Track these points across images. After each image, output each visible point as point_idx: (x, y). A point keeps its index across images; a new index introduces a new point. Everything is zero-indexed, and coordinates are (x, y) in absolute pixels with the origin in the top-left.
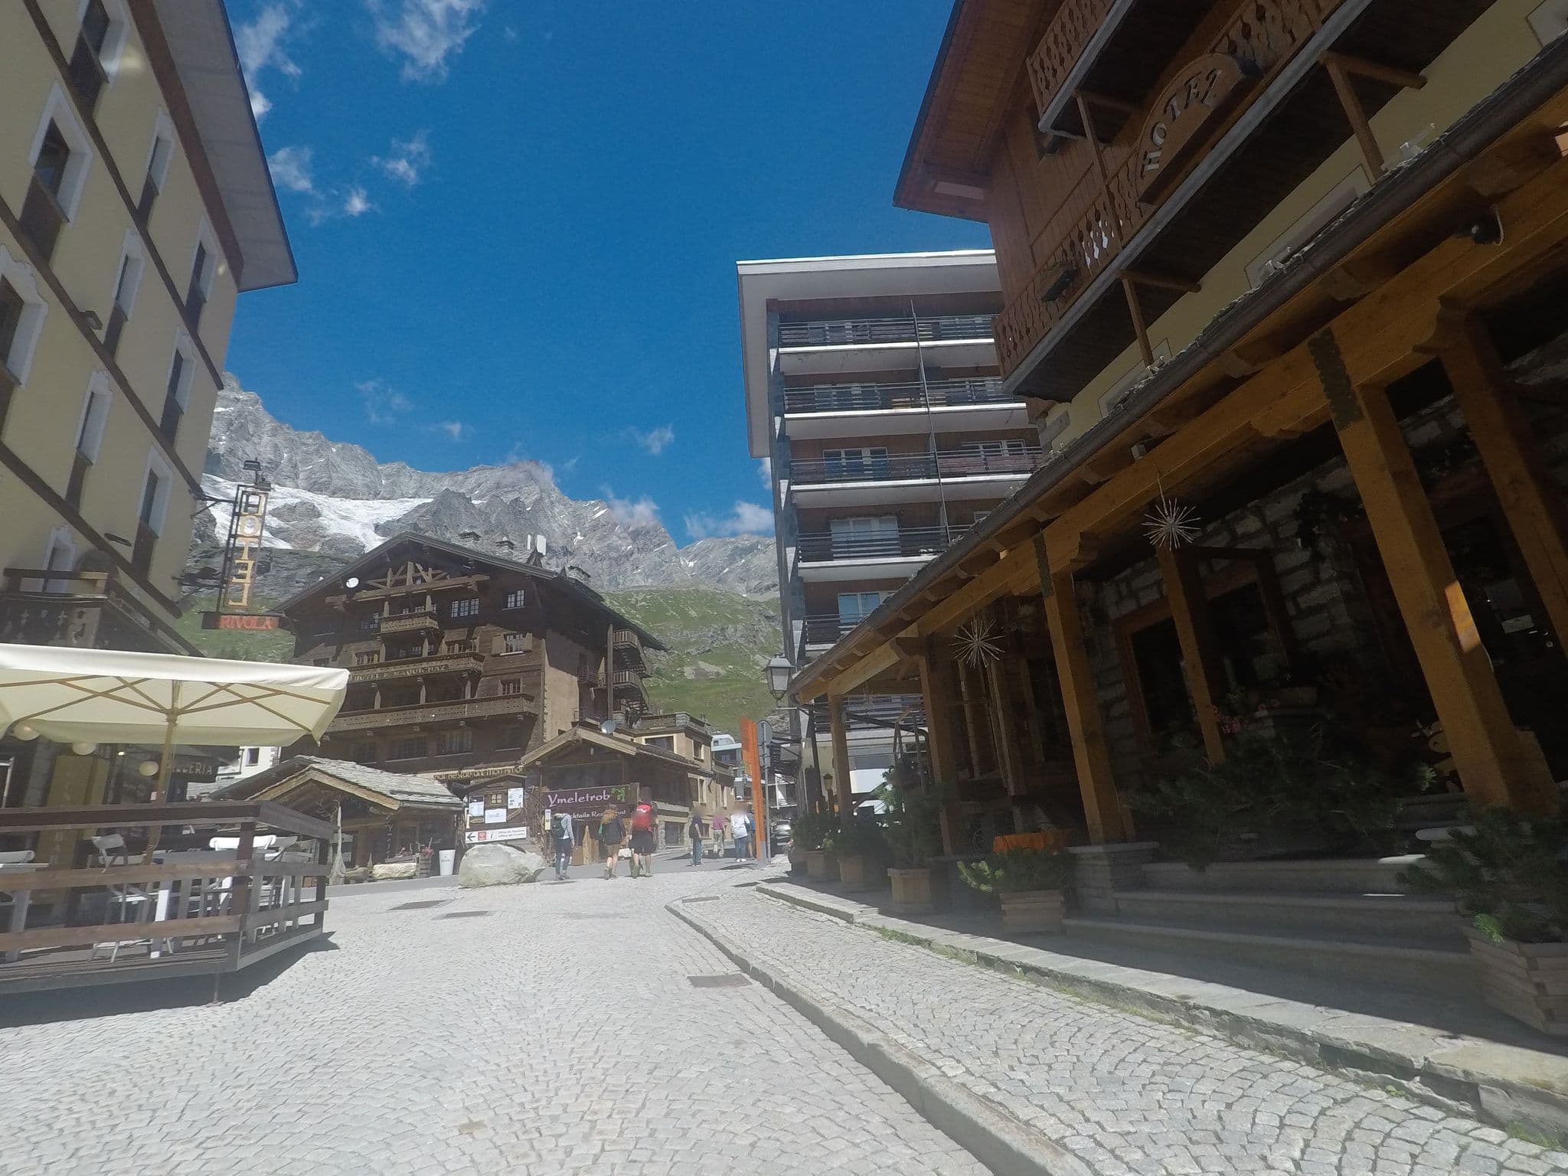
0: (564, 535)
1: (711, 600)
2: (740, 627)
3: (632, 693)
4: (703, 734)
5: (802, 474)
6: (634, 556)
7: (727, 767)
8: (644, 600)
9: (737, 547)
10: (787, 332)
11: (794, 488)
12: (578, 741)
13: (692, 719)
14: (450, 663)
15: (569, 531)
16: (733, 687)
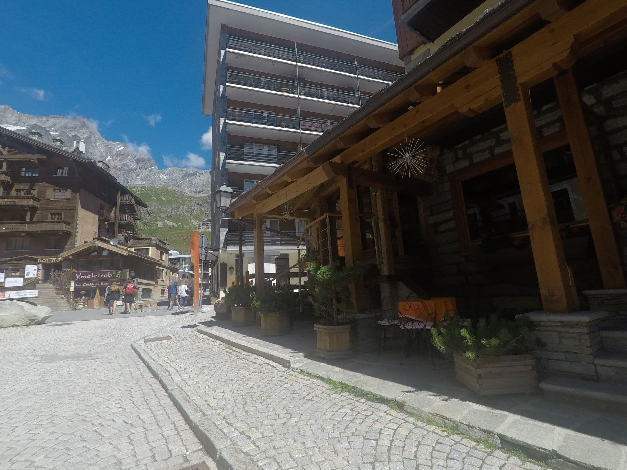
0: (101, 156)
1: (172, 194)
2: (186, 207)
3: (129, 227)
4: (165, 249)
5: (232, 115)
6: (137, 170)
7: (176, 264)
8: (140, 190)
9: (187, 173)
10: (232, 41)
11: (227, 121)
12: (95, 247)
13: (160, 241)
14: (17, 201)
15: (104, 155)
16: (181, 232)
